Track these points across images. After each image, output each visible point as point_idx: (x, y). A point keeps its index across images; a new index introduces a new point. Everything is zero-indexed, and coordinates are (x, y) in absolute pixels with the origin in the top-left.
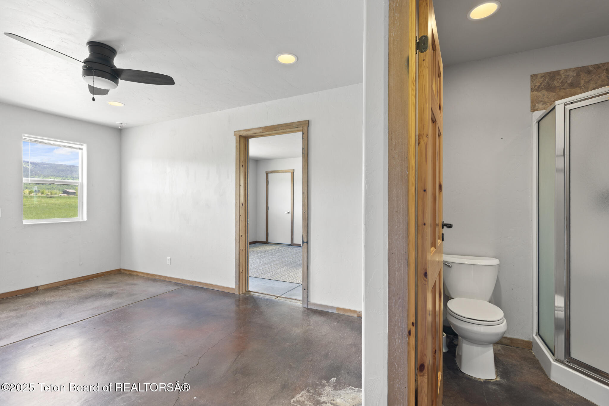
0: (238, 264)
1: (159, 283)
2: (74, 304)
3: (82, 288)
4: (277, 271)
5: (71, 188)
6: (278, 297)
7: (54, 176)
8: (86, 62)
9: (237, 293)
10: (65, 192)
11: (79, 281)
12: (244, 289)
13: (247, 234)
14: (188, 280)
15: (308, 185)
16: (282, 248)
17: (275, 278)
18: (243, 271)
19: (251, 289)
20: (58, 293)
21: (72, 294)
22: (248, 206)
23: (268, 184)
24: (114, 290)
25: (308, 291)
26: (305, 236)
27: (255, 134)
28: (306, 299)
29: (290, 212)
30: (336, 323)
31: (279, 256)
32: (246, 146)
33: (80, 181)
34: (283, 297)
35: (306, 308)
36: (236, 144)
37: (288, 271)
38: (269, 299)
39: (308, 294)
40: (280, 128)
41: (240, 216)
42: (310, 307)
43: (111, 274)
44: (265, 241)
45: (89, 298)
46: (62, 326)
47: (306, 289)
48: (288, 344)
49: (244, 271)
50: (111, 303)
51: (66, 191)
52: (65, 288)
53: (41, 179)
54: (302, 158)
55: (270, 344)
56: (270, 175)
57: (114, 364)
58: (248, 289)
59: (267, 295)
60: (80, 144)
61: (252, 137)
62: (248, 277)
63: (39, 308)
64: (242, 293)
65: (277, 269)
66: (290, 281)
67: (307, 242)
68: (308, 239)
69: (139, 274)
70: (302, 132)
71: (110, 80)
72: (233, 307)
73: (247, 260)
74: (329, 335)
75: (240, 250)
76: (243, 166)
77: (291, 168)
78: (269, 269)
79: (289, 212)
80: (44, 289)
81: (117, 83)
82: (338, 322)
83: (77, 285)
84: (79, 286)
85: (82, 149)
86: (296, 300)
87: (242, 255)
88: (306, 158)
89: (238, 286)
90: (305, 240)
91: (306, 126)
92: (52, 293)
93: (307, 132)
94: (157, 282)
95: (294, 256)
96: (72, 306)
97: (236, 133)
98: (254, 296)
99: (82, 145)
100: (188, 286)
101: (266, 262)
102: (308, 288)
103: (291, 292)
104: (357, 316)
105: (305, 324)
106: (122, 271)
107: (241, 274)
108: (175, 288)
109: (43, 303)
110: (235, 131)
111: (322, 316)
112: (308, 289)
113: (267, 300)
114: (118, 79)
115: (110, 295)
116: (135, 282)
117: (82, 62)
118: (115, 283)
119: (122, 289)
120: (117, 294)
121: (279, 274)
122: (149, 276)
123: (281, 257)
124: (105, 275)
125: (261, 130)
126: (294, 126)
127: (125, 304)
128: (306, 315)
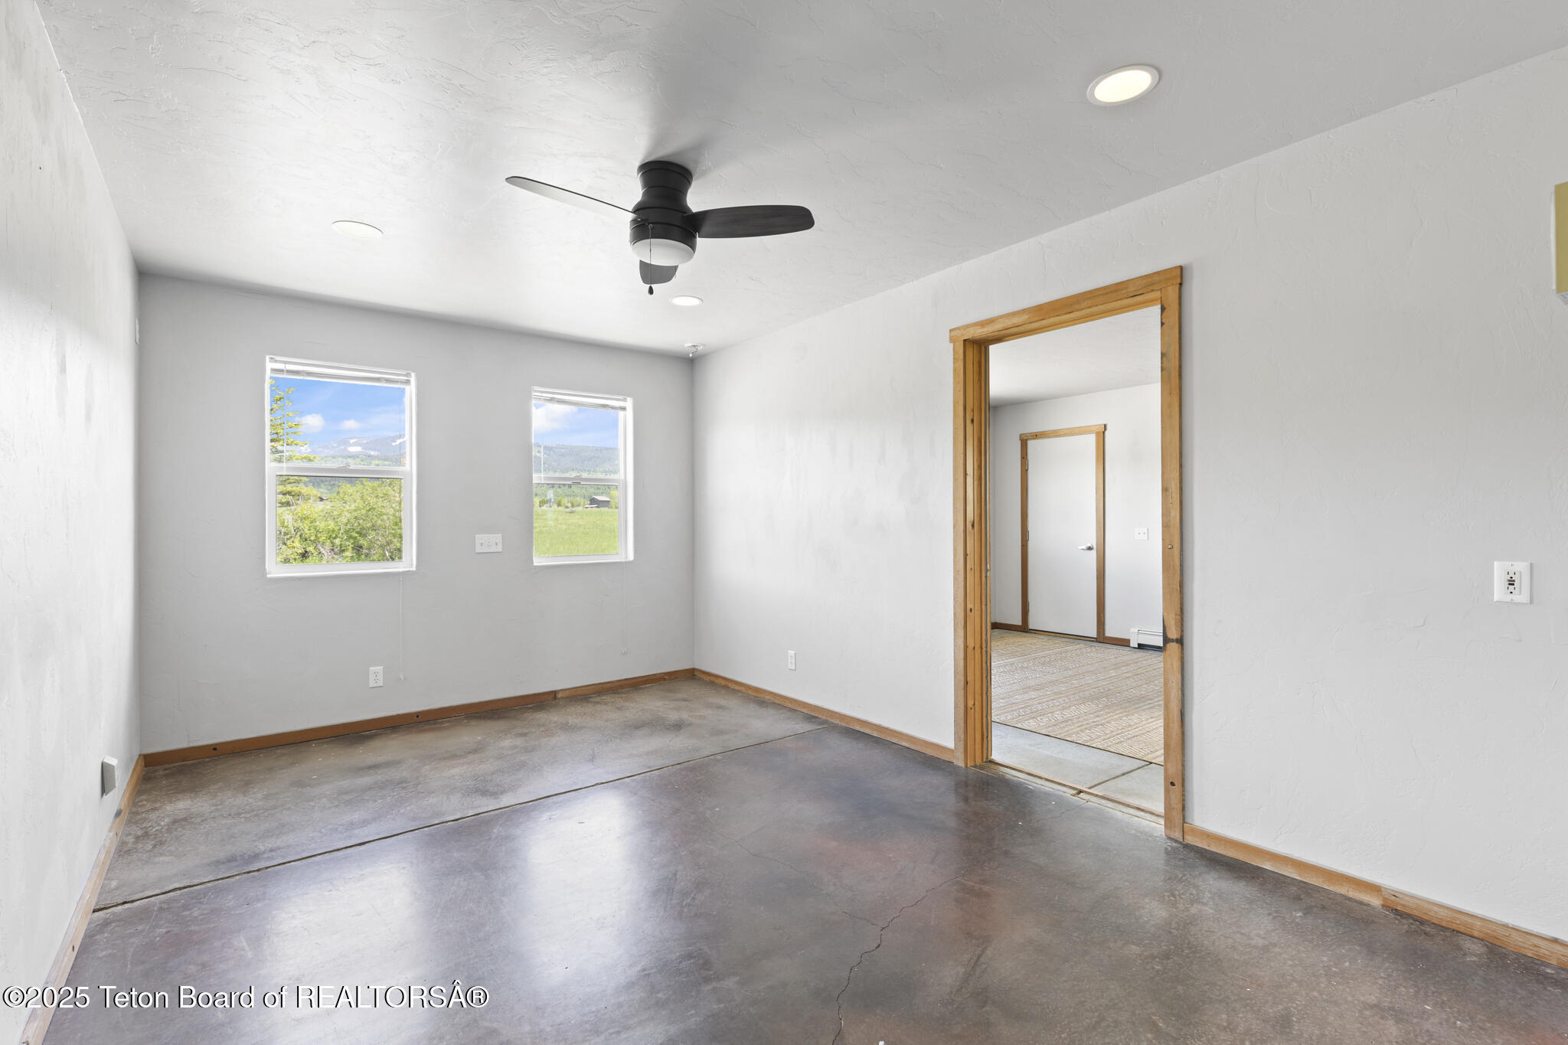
0: (962, 686)
1: (771, 711)
2: (614, 737)
3: (627, 704)
4: (1067, 714)
5: (602, 493)
6: (1081, 792)
7: (577, 469)
8: (638, 210)
9: (961, 763)
10: (593, 501)
11: (622, 687)
12: (978, 753)
13: (986, 605)
14: (836, 713)
15: (1181, 466)
16: (1071, 648)
17: (1057, 732)
18: (974, 704)
19: (996, 756)
20: (588, 708)
21: (608, 714)
22: (986, 528)
23: (1027, 470)
24: (685, 715)
25: (1184, 791)
26: (1173, 622)
27: (1007, 331)
28: (1176, 815)
29: (1095, 547)
30: (1300, 914)
31: (1067, 669)
32: (980, 367)
33: (620, 476)
34: (1097, 796)
35: (1180, 843)
36: (954, 363)
37: (1098, 716)
38: (1055, 795)
39: (1184, 800)
40: (1085, 304)
41: (966, 555)
42: (1190, 840)
43: (676, 678)
44: (1020, 624)
45: (640, 727)
46: (597, 784)
47: (1178, 784)
48: (1134, 947)
49: (978, 704)
50: (677, 745)
51: (594, 499)
52: (598, 699)
53: (557, 475)
54: (1160, 384)
55: (1076, 934)
56: (1030, 443)
57: (692, 895)
58: (989, 755)
59: (1047, 780)
60: (621, 398)
61: (998, 339)
62: (989, 721)
63: (559, 736)
64: (973, 764)
65: (1064, 708)
66: (1109, 749)
67: (1180, 641)
68: (1182, 631)
69: (730, 685)
70: (1160, 306)
71: (680, 242)
72: (951, 801)
73: (987, 677)
74: (1277, 950)
75: (966, 647)
76: (972, 421)
77: (1097, 421)
78: (1039, 703)
79: (1089, 545)
80: (566, 698)
81: (693, 247)
82: (1308, 911)
83: (617, 696)
84: (622, 697)
85: (624, 409)
86: (1138, 809)
87: (973, 662)
88: (1175, 381)
89: (962, 742)
90: (1173, 634)
91: (1173, 284)
92: (579, 707)
93: (1177, 302)
94: (767, 707)
95: (1113, 673)
96: (611, 741)
97: (953, 333)
98: (1008, 777)
99: (625, 400)
100: (834, 728)
101: (1032, 683)
102: (1183, 780)
103: (1122, 783)
104: (1383, 906)
105: (1183, 894)
106: (696, 673)
107: (971, 713)
108: (807, 727)
109: (566, 728)
110: (951, 331)
111: (1239, 878)
112: (1183, 786)
113: (1048, 794)
114: (695, 237)
115: (678, 726)
116: (722, 702)
117: (631, 210)
118: (685, 700)
119: (700, 716)
120: (689, 725)
121: (1074, 724)
122: (750, 692)
123: (1070, 673)
124: (665, 679)
125: (1025, 317)
126: (1132, 289)
127: (707, 753)
128: (1181, 863)
